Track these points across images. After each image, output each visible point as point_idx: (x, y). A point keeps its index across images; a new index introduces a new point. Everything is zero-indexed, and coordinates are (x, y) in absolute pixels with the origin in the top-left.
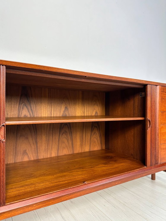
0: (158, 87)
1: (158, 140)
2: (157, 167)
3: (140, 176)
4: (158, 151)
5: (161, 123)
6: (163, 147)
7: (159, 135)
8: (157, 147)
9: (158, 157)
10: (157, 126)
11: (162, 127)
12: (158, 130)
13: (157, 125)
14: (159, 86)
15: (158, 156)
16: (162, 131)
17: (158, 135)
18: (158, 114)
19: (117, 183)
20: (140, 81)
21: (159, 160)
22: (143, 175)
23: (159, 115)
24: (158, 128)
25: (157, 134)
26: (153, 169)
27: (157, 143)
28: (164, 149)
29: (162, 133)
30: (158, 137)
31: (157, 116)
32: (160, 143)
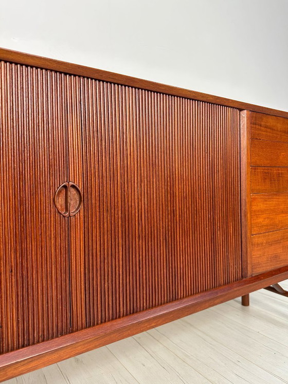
0: (244, 114)
1: (246, 226)
2: (245, 284)
3: (207, 304)
4: (247, 249)
5: (252, 191)
6: (256, 240)
7: (249, 215)
8: (244, 240)
9: (247, 263)
10: (243, 197)
11: (254, 199)
12: (246, 205)
13: (243, 194)
14: (245, 111)
15: (247, 261)
16: (254, 208)
17: (245, 216)
18: (244, 171)
19: (153, 324)
20: (203, 97)
21: (249, 268)
22: (216, 302)
23: (247, 174)
24: (245, 200)
25: (243, 215)
26: (235, 289)
27: (243, 232)
28: (258, 244)
29: (255, 211)
30: (246, 220)
31: (243, 175)
32: (251, 232)
